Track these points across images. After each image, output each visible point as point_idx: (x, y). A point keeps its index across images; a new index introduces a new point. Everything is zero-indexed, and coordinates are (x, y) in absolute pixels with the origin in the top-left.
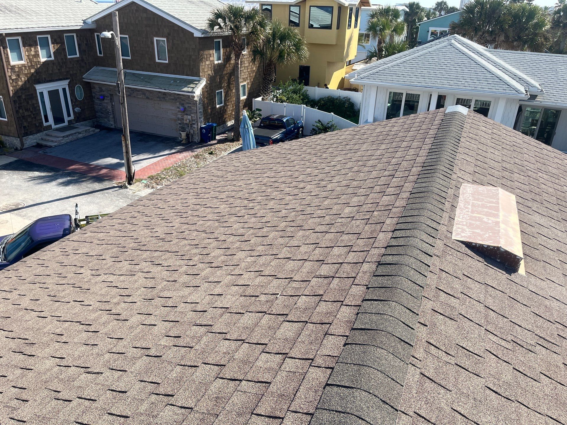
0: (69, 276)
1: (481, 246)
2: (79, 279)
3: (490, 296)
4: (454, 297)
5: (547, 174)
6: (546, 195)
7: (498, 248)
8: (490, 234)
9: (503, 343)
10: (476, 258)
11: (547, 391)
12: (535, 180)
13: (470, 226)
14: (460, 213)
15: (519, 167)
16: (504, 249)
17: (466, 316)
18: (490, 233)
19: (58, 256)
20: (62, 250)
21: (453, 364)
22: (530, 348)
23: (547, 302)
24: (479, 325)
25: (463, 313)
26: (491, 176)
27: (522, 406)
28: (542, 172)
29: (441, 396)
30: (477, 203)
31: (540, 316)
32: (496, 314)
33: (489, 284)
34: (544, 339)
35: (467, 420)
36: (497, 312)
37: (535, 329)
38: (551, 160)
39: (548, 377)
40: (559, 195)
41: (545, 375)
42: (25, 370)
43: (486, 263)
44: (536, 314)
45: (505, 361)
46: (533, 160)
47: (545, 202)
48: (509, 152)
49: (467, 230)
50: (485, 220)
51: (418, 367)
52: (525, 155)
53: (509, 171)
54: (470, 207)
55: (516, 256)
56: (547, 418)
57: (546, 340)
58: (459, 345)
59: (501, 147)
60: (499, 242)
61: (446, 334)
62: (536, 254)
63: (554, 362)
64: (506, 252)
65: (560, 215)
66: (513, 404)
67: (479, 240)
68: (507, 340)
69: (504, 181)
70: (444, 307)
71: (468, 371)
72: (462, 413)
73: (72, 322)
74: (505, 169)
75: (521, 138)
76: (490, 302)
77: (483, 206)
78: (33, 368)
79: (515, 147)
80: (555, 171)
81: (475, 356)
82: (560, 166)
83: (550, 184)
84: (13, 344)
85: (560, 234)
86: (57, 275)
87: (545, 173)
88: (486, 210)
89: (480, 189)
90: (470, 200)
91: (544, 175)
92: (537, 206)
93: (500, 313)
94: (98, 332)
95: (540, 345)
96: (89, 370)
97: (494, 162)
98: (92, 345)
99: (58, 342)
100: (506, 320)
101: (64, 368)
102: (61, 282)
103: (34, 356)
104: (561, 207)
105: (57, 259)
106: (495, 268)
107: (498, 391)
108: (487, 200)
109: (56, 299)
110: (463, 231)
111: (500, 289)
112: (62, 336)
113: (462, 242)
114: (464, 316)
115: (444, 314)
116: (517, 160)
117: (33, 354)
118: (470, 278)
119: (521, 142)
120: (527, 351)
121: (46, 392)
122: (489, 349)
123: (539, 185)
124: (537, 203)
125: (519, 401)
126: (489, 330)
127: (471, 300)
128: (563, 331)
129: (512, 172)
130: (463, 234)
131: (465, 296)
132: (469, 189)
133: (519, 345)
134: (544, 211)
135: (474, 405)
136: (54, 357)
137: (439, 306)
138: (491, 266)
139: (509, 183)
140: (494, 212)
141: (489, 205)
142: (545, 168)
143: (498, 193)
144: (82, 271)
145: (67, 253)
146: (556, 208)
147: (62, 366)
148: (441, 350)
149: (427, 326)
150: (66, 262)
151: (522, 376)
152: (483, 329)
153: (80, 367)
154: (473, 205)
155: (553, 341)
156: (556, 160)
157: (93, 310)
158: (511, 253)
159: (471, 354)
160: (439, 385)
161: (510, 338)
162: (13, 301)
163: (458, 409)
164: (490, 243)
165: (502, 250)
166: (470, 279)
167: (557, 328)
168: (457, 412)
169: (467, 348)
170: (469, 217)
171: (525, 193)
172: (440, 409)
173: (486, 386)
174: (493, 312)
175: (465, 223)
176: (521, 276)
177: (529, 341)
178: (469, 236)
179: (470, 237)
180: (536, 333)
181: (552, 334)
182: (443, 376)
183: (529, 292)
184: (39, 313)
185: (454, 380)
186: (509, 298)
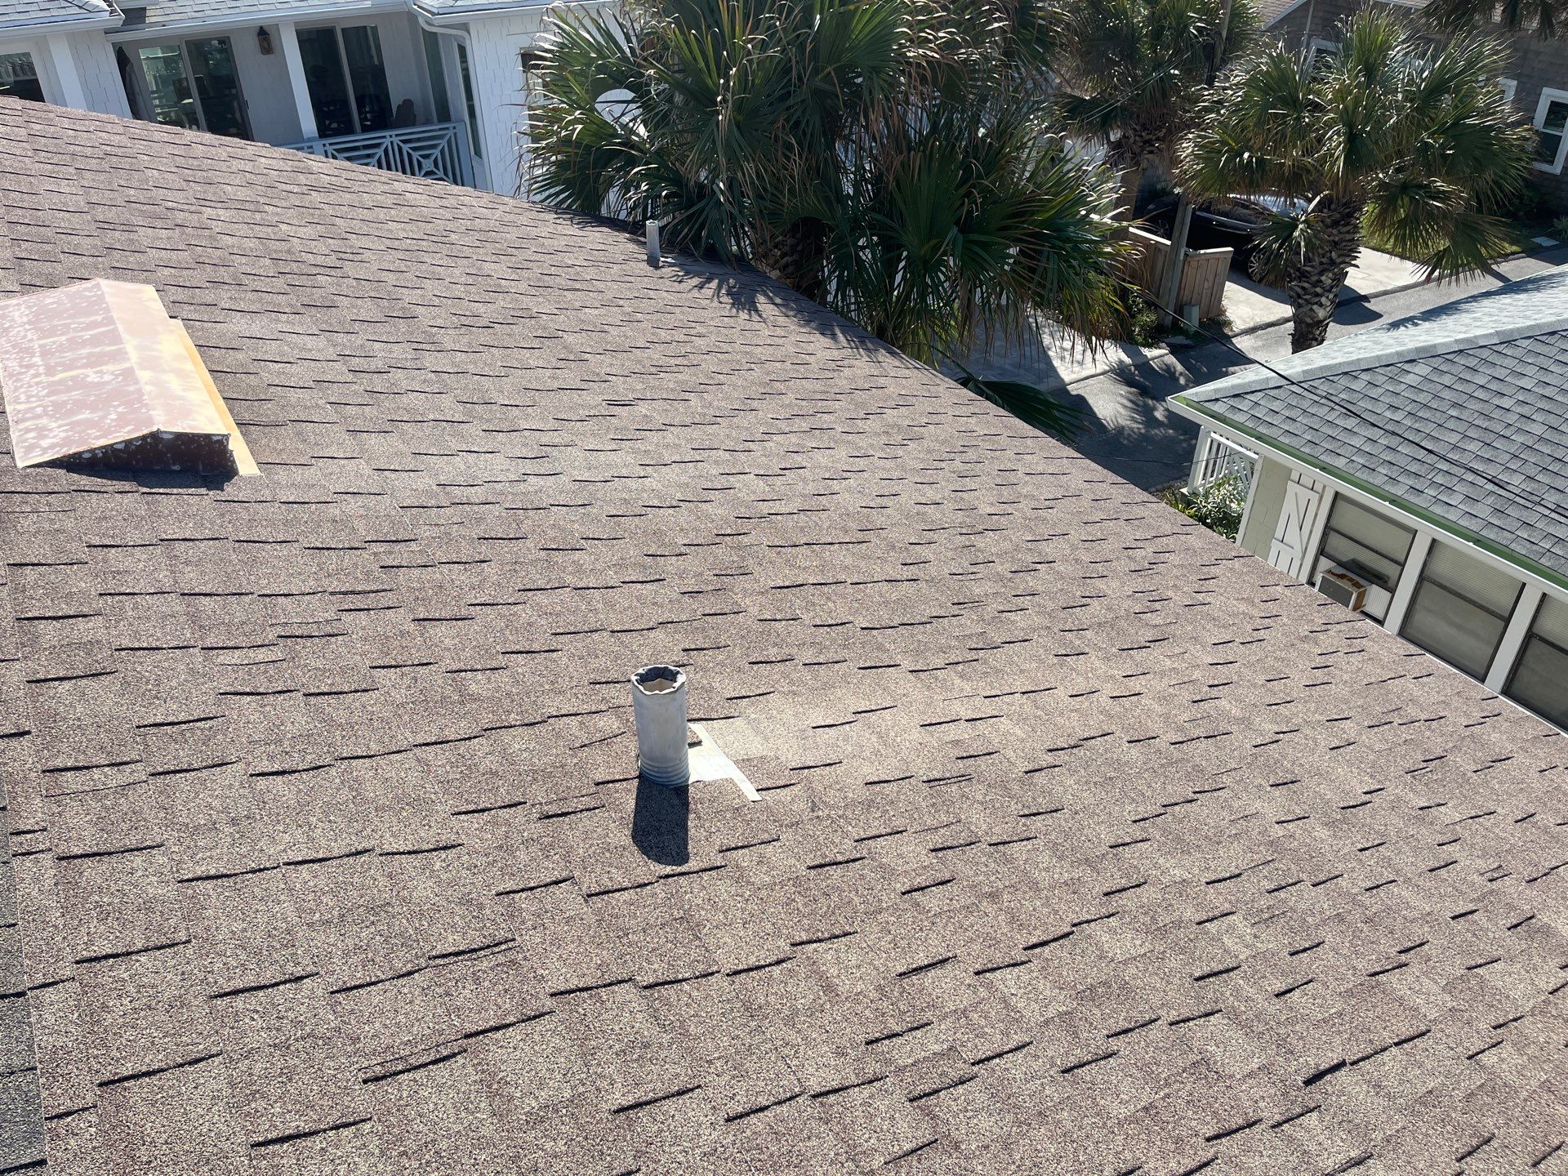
1: (109, 450)
3: (187, 563)
4: (85, 616)
5: (227, 205)
6: (244, 260)
7: (155, 436)
8: (120, 409)
9: (262, 655)
10: (111, 488)
11: (399, 696)
12: (200, 232)
13: (58, 410)
14: (16, 389)
15: (145, 208)
16: (171, 433)
17: (136, 645)
18: (119, 406)
21: (144, 778)
22: (329, 630)
23: (334, 511)
24: (181, 648)
25: (126, 643)
26: (72, 258)
27: (354, 763)
28: (212, 204)
29: (140, 873)
30: (54, 343)
31: (328, 549)
32: (218, 598)
33: (174, 537)
34: (353, 593)
35: (231, 880)
36: (220, 591)
37: (325, 582)
38: (223, 166)
39: (391, 667)
40: (275, 251)
41: (384, 667)
43: (145, 490)
44: (318, 548)
45: (280, 692)
46: (174, 181)
47: (245, 280)
48: (102, 177)
49: (54, 425)
50: (92, 376)
51: (42, 851)
52: (149, 173)
53: (122, 227)
54: (37, 360)
55: (208, 437)
56: (417, 751)
57: (359, 593)
58: (145, 726)
59: (72, 170)
60: (150, 421)
61: (97, 719)
62: (269, 411)
63: (394, 627)
64: (179, 436)
65: (295, 298)
66: (333, 771)
67: (97, 438)
68: (267, 642)
69: (117, 259)
70: (64, 656)
71: (194, 770)
72: (213, 872)
74: (105, 226)
75: (121, 130)
76: (191, 578)
77: (74, 344)
79: (114, 159)
80: (242, 194)
81: (199, 724)
82: (253, 177)
83: (244, 230)
85: (310, 342)
87: (220, 205)
88: (84, 351)
89: (48, 301)
90: (31, 340)
91: (221, 212)
92: (229, 295)
93: (227, 592)
95: (351, 610)
97: (67, 215)
100: (247, 599)
104: (290, 279)
106: (175, 491)
107: (287, 767)
108: (79, 323)
110: (42, 432)
111: (208, 533)
113: (53, 464)
114: (132, 649)
115: (70, 674)
116: (132, 192)
118: (113, 546)
119: (124, 140)
120: (324, 640)
122: (229, 689)
123: (216, 240)
124: (226, 287)
125: (345, 755)
126: (215, 645)
127: (138, 599)
128: (391, 553)
129: (129, 228)
130: (45, 443)
131: (117, 598)
132: (17, 314)
133: (302, 637)
134: (253, 302)
135: (237, 836)
137: (46, 663)
138: (161, 491)
139: (133, 260)
140: (108, 349)
141: (87, 335)
142: (215, 193)
143: (103, 294)
146: (280, 283)
148: (97, 767)
149: (29, 733)
151: (332, 700)
152: (196, 650)
154: (45, 353)
155: (374, 588)
156: (236, 165)
158: (194, 435)
159: (184, 726)
160: (123, 852)
161: (271, 636)
163: (200, 871)
164: (129, 432)
165: (165, 436)
166: (113, 550)
167: (375, 554)
168: (197, 879)
169: (171, 719)
170: (43, 387)
171: (185, 272)
172: (148, 907)
173: (251, 775)
174: (208, 598)
175: (39, 410)
176: (250, 479)
177: (321, 616)
178: (64, 439)
179: (67, 441)
180: (330, 590)
181: (368, 574)
182: (125, 826)
183: (283, 507)
185: (162, 815)
186: (237, 545)
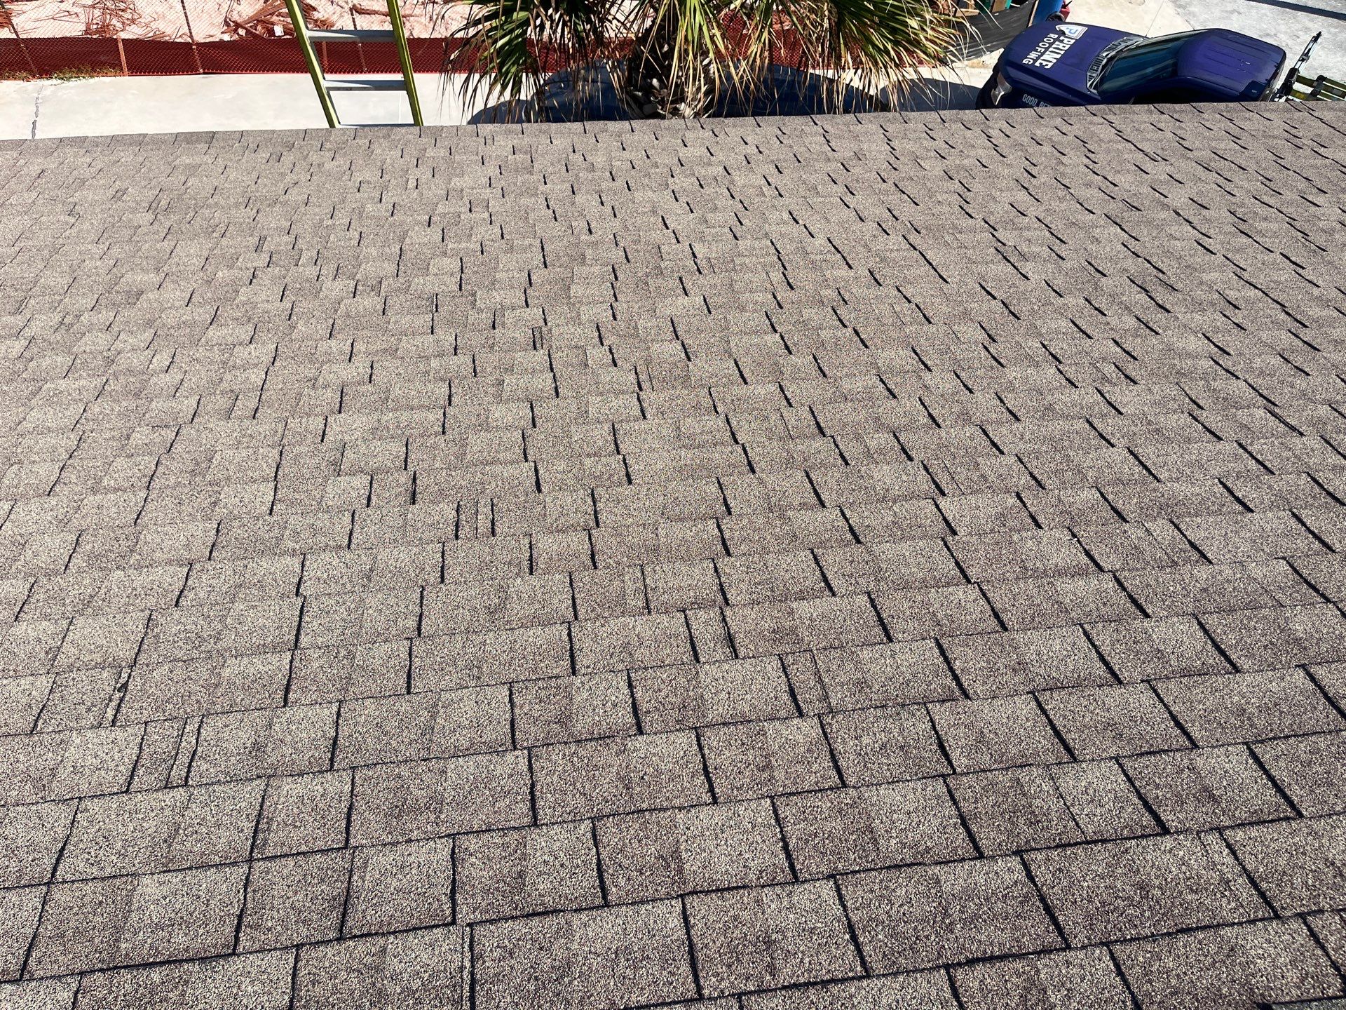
0: (1289, 195)
2: (1306, 214)
19: (1275, 137)
20: (1287, 127)
42: (1143, 326)
73: (1267, 295)
78: (1160, 331)
84: (1131, 264)
86: (1261, 178)
94: (1318, 350)
96: (1277, 410)
98: (1297, 368)
99: (1224, 315)
101: (1223, 372)
102: (1265, 199)
103: (1168, 311)
105: (1273, 142)
109: (1243, 227)
112: (1237, 311)
117: (1168, 306)
121: (1175, 391)
136: (1208, 338)
144: (1320, 199)
145: (1296, 141)
147: (1221, 366)
150: (1289, 159)
153: (1257, 391)
157: (1319, 298)
162: (1154, 181)
184: (1200, 236)
